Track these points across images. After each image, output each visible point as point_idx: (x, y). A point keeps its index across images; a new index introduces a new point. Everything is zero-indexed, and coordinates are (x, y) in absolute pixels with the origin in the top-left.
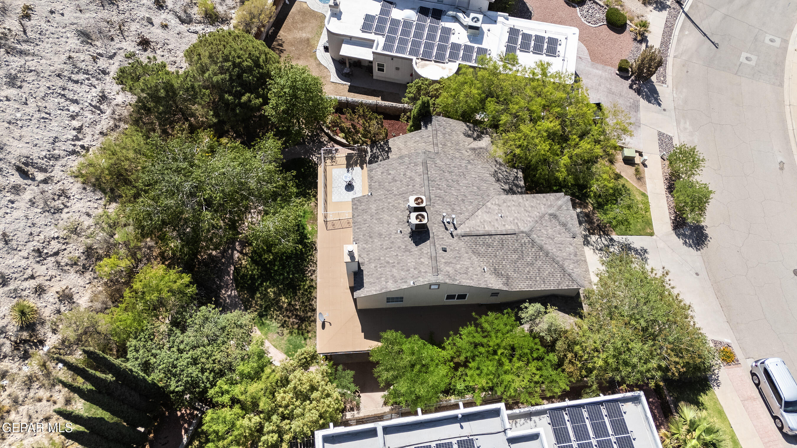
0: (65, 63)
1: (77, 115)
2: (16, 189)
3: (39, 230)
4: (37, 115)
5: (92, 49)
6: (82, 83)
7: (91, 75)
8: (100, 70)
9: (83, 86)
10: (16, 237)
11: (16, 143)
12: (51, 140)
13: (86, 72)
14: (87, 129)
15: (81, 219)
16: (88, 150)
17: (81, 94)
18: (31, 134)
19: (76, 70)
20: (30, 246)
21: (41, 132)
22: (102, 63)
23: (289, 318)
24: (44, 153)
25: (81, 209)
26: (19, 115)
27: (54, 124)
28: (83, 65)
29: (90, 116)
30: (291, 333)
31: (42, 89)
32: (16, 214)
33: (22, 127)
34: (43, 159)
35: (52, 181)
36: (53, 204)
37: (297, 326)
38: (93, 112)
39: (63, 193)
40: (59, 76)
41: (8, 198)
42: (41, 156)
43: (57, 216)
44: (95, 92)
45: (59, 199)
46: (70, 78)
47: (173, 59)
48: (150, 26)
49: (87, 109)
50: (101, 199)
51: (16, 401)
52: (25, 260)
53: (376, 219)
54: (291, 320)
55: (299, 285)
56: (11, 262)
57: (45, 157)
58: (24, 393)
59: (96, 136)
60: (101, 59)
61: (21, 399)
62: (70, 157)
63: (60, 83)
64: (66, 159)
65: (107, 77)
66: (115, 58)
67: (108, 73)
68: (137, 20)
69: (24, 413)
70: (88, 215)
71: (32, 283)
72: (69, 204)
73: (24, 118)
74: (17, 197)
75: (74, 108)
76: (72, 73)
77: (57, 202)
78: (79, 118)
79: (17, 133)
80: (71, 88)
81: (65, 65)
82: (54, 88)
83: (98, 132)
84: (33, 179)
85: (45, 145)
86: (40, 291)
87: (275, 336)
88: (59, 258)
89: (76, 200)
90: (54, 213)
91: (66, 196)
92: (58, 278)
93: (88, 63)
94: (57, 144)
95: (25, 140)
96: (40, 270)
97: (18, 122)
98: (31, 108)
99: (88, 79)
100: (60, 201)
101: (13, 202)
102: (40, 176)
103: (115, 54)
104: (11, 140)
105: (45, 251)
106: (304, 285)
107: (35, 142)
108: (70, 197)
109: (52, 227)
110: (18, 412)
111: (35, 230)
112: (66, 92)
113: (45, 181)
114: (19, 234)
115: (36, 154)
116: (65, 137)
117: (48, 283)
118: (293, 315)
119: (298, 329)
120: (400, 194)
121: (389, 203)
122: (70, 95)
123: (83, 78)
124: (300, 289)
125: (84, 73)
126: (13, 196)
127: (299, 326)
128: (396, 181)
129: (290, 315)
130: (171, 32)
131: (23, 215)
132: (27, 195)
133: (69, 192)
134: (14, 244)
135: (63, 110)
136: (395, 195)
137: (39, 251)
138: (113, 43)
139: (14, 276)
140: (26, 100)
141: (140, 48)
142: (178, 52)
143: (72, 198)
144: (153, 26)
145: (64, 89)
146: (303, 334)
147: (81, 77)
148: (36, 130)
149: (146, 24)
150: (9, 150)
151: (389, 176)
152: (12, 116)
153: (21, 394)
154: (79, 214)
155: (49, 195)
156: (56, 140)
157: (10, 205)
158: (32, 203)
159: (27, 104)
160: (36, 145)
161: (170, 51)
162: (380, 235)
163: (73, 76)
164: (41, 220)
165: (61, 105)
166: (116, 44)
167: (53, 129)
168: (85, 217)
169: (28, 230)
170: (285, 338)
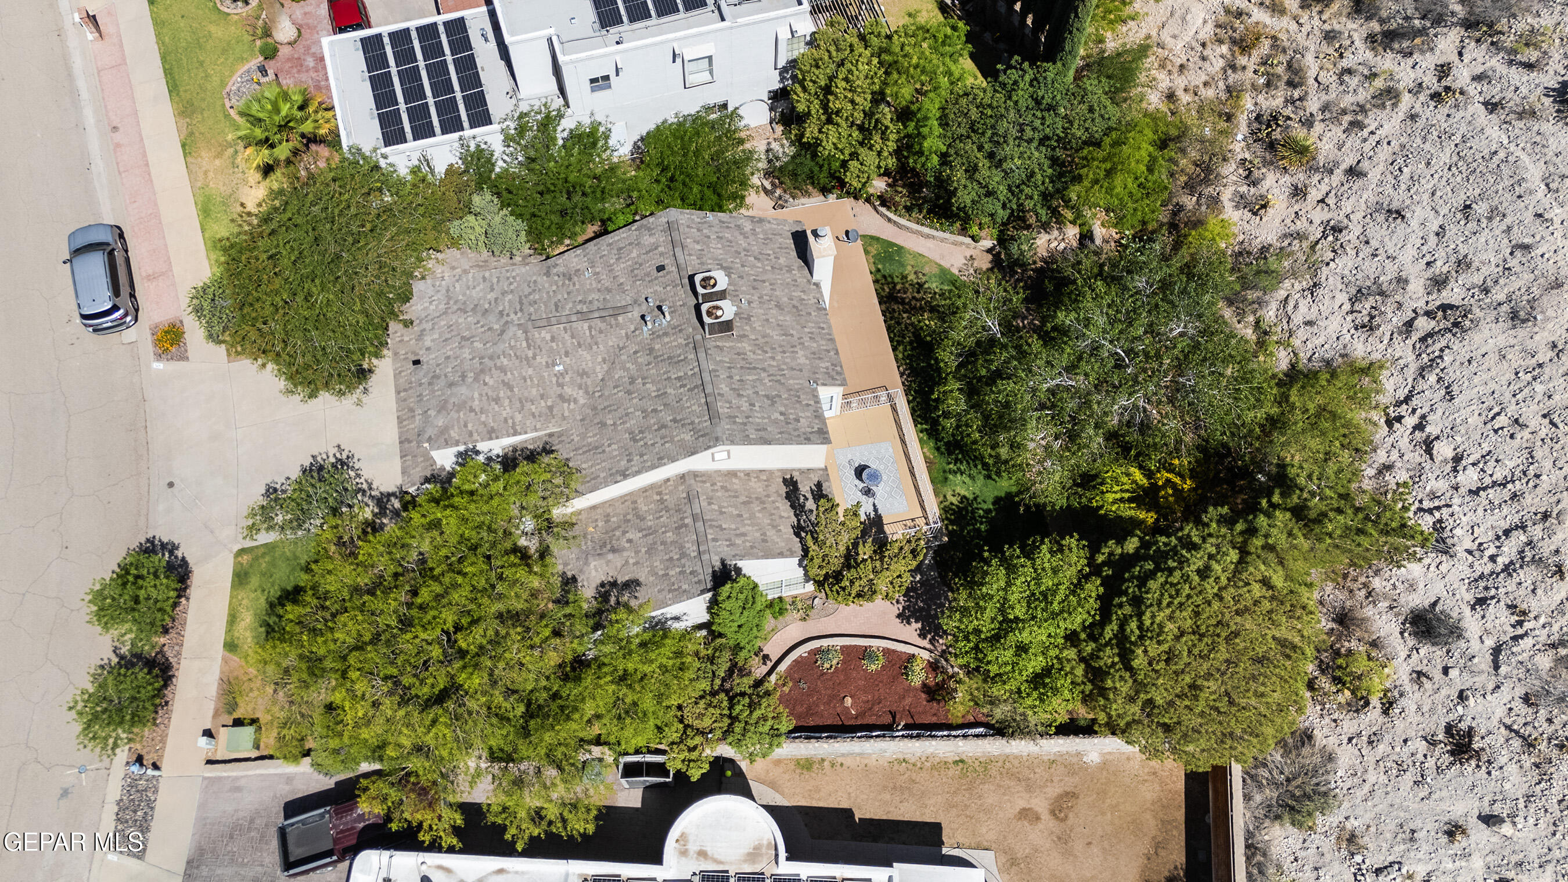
0: (1557, 551)
1: (1455, 470)
2: (1439, 283)
3: (1361, 255)
4: (1512, 410)
5: (1542, 635)
6: (1498, 538)
7: (1498, 575)
8: (1493, 598)
9: (1491, 535)
10: (1385, 227)
11: (1502, 340)
12: (1455, 388)
13: (1508, 569)
14: (1418, 459)
15: (1315, 309)
16: (1389, 423)
17: (1480, 511)
18: (1493, 373)
19: (1529, 554)
20: (1356, 229)
21: (1481, 389)
22: (1499, 617)
23: (914, 298)
24: (1448, 358)
25: (1327, 323)
26: (1539, 388)
27: (1474, 420)
28: (1528, 575)
29: (1432, 485)
30: (904, 277)
31: (1548, 464)
32: (1410, 252)
33: (1517, 374)
34: (1442, 350)
35: (1400, 333)
36: (1371, 301)
37: (898, 287)
38: (1433, 496)
39: (1369, 327)
40: (1546, 516)
41: (1439, 263)
42: (1447, 351)
43: (1353, 291)
44: (1461, 540)
45: (1369, 314)
46: (1523, 527)
47: (1382, 748)
48: (1487, 811)
49: (1448, 495)
50: (1310, 360)
51: (1233, 67)
52: (1349, 211)
53: (792, 335)
54: (909, 295)
55: (912, 349)
56: (1365, 196)
57: (1441, 357)
58: (1230, 80)
59: (1395, 456)
60: (1511, 632)
61: (1229, 72)
62: (1406, 391)
63: (1534, 501)
64: (1410, 380)
65: (1469, 597)
66: (1489, 658)
67: (1473, 608)
68: (1521, 804)
69: (1214, 60)
70: (1309, 323)
71: (1315, 195)
72: (1349, 318)
73: (1526, 390)
74: (1429, 273)
75: (1469, 478)
76: (1530, 543)
77: (1368, 306)
78: (1448, 468)
79: (1515, 359)
80: (1506, 510)
81: (1553, 548)
82: (1531, 484)
83: (1399, 464)
84: (1428, 314)
85: (1458, 373)
86: (1298, 192)
87: (926, 270)
88: (1305, 244)
89: (1345, 331)
90: (1359, 291)
91: (1363, 326)
92: (1288, 221)
93: (1522, 592)
94: (1443, 392)
95: (1493, 357)
96: (1319, 215)
97: (1529, 377)
98: (1531, 414)
99: (1493, 559)
100: (1365, 312)
101: (1428, 264)
102: (1423, 325)
103: (1496, 667)
104: (1512, 341)
105: (1330, 238)
106: (905, 350)
107: (1474, 364)
108: (1356, 329)
109: (1346, 272)
110: (1222, 56)
111: (1366, 251)
112: (1506, 494)
113: (1409, 324)
114: (1384, 232)
115: (1459, 349)
116: (1440, 412)
117: (1296, 208)
118: (909, 303)
119: (895, 284)
120: (755, 368)
121: (773, 358)
122: (1495, 495)
123: (1505, 549)
124: (911, 343)
125: (1512, 563)
126: (1437, 272)
127: (894, 287)
128: (767, 397)
129: (913, 303)
130: (1431, 826)
131: (1400, 258)
132: (1417, 286)
133: (1364, 336)
134: (1380, 218)
135: (1483, 457)
136: (764, 370)
137: (1337, 230)
138: (1520, 691)
139: (1346, 186)
140: (1552, 423)
141: (1463, 726)
142: (1383, 779)
143: (1353, 331)
144: (1480, 817)
145: (1514, 496)
146: (884, 277)
147: (1510, 550)
148: (1492, 386)
149: (1497, 809)
150: (1501, 324)
151: (783, 409)
152: (1546, 377)
153: (1233, 78)
154: (1324, 315)
155: (1389, 309)
156: (1449, 396)
157: (1428, 258)
158: (1402, 281)
159: (1544, 416)
160: (1469, 362)
161: (1402, 769)
162: (779, 306)
163: (1523, 538)
164: (1370, 268)
165: (1492, 463)
166: (1511, 692)
167: (1469, 409)
168: (1312, 316)
169: (1374, 243)
170: (909, 268)
